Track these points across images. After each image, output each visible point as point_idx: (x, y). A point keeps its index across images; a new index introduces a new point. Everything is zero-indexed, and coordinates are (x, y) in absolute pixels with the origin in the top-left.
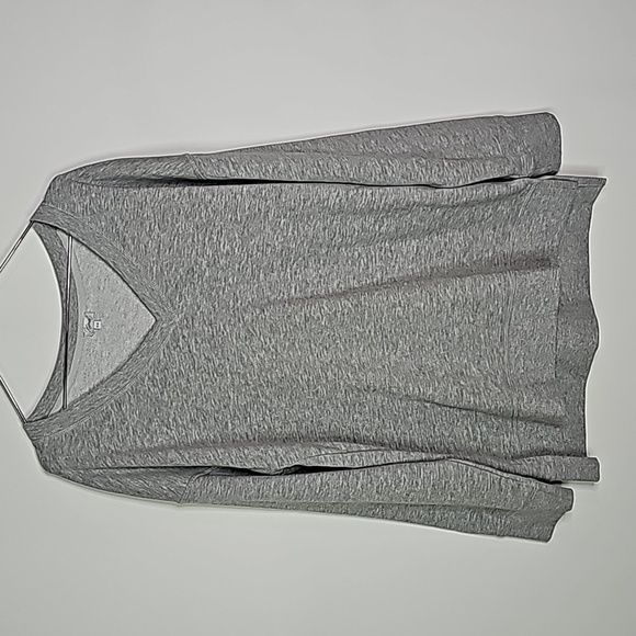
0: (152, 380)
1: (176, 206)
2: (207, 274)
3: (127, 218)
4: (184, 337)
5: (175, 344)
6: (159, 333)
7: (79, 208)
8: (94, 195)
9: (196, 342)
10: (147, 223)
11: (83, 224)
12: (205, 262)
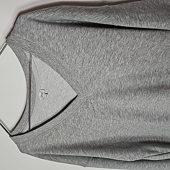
0: (73, 121)
1: (97, 41)
2: (108, 74)
3: (66, 44)
4: (91, 103)
5: (86, 106)
6: (79, 101)
7: (36, 37)
8: (45, 30)
9: (97, 106)
10: (78, 48)
11: (39, 47)
12: (108, 69)
